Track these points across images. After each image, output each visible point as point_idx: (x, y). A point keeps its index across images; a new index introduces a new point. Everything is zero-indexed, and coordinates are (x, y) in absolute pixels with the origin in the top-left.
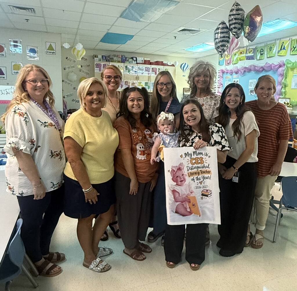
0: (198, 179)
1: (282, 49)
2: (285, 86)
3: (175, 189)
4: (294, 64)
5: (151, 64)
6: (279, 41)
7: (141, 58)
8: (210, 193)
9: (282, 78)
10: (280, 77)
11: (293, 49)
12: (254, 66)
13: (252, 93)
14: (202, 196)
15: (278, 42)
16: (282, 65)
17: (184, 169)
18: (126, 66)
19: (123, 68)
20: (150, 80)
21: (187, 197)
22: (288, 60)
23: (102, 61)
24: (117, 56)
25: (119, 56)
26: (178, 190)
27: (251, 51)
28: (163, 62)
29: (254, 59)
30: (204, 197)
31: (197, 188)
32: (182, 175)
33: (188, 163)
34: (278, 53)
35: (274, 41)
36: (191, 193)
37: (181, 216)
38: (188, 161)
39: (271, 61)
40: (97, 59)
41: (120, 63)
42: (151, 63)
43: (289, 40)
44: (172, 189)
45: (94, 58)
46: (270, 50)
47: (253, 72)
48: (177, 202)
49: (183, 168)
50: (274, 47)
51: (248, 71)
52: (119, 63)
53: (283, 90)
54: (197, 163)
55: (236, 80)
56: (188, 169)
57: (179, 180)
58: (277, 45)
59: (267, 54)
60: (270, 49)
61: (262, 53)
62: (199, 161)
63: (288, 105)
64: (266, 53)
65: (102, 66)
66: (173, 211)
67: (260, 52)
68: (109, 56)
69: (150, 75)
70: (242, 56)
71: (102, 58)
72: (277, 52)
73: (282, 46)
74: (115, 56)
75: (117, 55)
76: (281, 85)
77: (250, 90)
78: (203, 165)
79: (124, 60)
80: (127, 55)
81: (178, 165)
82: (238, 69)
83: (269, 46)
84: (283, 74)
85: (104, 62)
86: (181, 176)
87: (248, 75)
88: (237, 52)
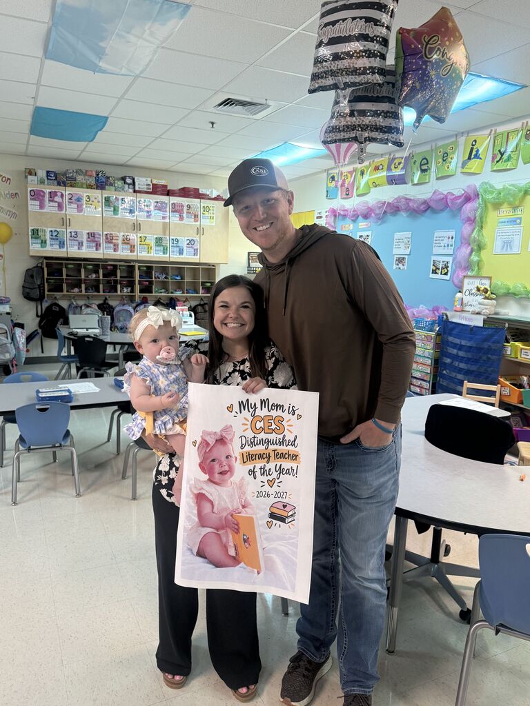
0: (264, 472)
1: (472, 157)
2: (480, 248)
3: (203, 492)
4: (500, 193)
5: (169, 193)
6: (464, 138)
7: (144, 179)
8: (290, 514)
9: (472, 228)
10: (467, 225)
11: (500, 156)
12: (406, 199)
13: (400, 265)
14: (270, 520)
15: (462, 140)
16: (472, 196)
17: (233, 443)
18: (108, 197)
19: (99, 202)
20: (167, 232)
21: (232, 515)
22: (486, 183)
23: (48, 184)
24: (86, 173)
25: (90, 173)
26: (211, 495)
27: (400, 164)
28: (198, 189)
29: (405, 183)
30: (275, 522)
31: (260, 494)
32: (227, 457)
33: (246, 427)
34: (463, 167)
35: (454, 139)
36: (244, 507)
37: (211, 566)
38: (246, 422)
39: (445, 187)
40: (35, 178)
41: (94, 190)
42: (168, 191)
43: (490, 134)
44: (196, 492)
45: (26, 177)
46: (444, 161)
47: (404, 214)
48: (204, 527)
49: (231, 440)
50: (454, 153)
51: (392, 211)
52: (89, 190)
53: (474, 258)
54: (266, 430)
55: (364, 234)
56: (244, 442)
57: (217, 469)
58: (461, 148)
59: (438, 169)
60: (443, 157)
61: (424, 167)
62: (274, 426)
63: (487, 295)
64: (433, 169)
65: (47, 196)
66: (191, 550)
67: (421, 165)
68: (65, 174)
69: (167, 221)
70: (379, 175)
71: (48, 176)
72: (460, 165)
73: (472, 149)
74: (79, 172)
75: (84, 171)
76: (469, 244)
77: (396, 256)
78: (281, 436)
79: (103, 182)
80: (109, 171)
81: (218, 430)
82: (369, 208)
83: (441, 150)
84: (475, 218)
85: (52, 187)
86: (223, 459)
87: (393, 221)
88: (367, 168)
